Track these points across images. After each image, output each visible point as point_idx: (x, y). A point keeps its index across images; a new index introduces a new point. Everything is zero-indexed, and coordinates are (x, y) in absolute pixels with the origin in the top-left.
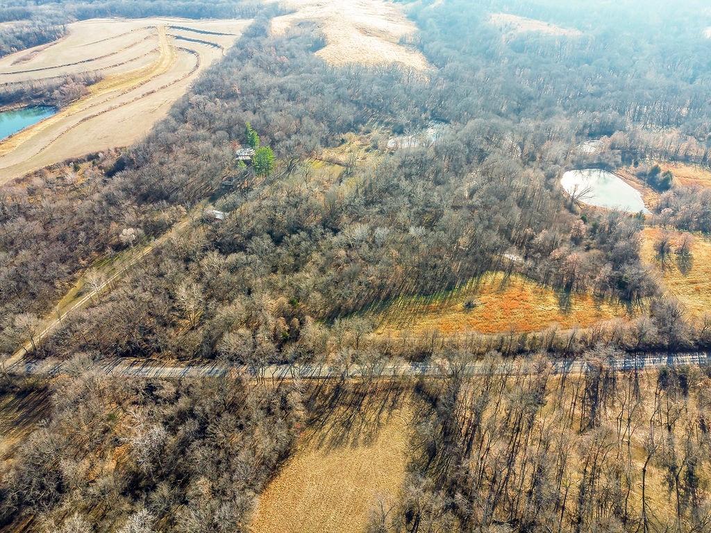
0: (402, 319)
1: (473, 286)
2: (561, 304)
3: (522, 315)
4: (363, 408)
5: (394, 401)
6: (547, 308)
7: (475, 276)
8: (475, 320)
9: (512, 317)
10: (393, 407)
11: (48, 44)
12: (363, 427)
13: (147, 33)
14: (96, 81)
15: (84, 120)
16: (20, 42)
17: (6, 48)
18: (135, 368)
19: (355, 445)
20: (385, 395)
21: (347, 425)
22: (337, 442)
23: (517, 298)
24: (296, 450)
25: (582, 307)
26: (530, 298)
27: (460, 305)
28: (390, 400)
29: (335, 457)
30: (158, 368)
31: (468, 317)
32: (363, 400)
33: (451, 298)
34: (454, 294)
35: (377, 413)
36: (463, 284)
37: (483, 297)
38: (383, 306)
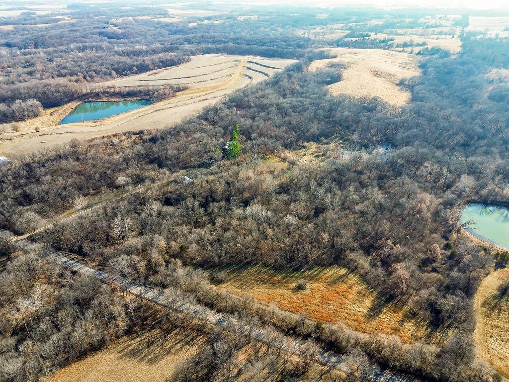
0: (246, 281)
1: (315, 273)
2: (372, 309)
3: (333, 308)
4: (169, 336)
5: (192, 340)
6: (358, 309)
7: (322, 266)
8: (295, 300)
9: (325, 306)
10: (187, 343)
11: (173, 66)
12: (158, 349)
13: (233, 64)
14: (183, 90)
15: (156, 111)
16: (161, 64)
17: (151, 66)
18: (72, 262)
19: (142, 360)
20: (190, 332)
21: (150, 343)
22: (133, 354)
23: (341, 293)
24: (107, 348)
25: (388, 318)
26: (351, 296)
27: (294, 285)
28: (190, 337)
29: (124, 363)
30: (82, 266)
31: (293, 296)
32: (174, 330)
33: (292, 277)
34: (296, 275)
35: (174, 343)
36: (310, 269)
37: (315, 285)
38: (241, 268)
